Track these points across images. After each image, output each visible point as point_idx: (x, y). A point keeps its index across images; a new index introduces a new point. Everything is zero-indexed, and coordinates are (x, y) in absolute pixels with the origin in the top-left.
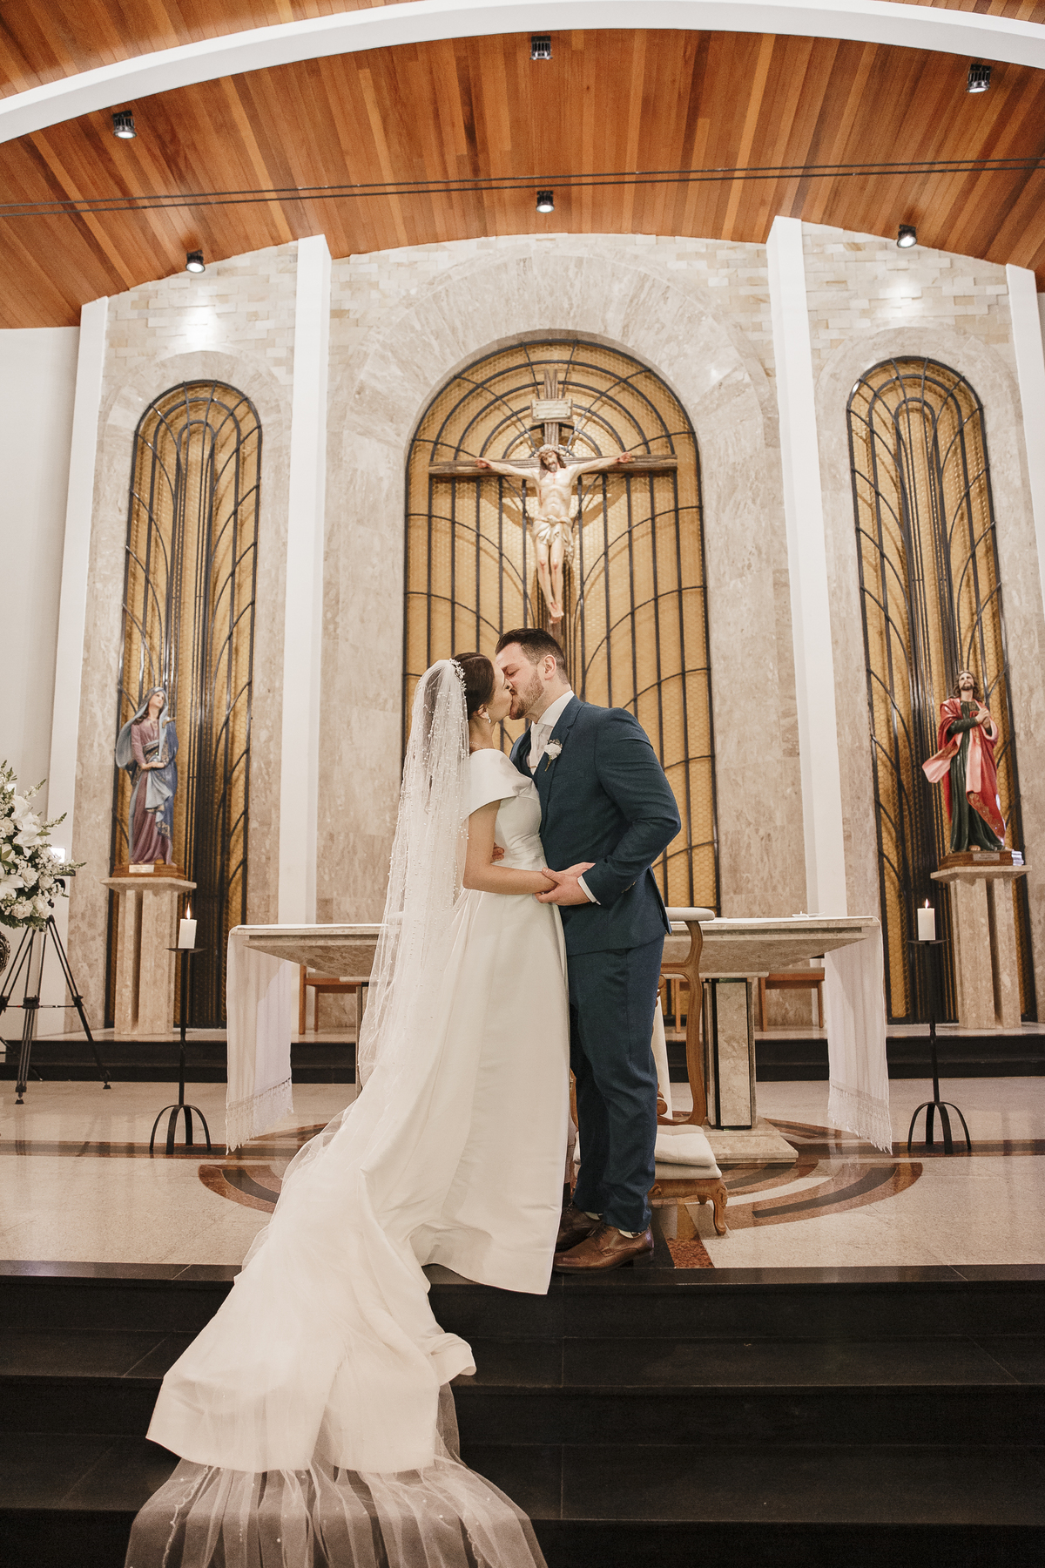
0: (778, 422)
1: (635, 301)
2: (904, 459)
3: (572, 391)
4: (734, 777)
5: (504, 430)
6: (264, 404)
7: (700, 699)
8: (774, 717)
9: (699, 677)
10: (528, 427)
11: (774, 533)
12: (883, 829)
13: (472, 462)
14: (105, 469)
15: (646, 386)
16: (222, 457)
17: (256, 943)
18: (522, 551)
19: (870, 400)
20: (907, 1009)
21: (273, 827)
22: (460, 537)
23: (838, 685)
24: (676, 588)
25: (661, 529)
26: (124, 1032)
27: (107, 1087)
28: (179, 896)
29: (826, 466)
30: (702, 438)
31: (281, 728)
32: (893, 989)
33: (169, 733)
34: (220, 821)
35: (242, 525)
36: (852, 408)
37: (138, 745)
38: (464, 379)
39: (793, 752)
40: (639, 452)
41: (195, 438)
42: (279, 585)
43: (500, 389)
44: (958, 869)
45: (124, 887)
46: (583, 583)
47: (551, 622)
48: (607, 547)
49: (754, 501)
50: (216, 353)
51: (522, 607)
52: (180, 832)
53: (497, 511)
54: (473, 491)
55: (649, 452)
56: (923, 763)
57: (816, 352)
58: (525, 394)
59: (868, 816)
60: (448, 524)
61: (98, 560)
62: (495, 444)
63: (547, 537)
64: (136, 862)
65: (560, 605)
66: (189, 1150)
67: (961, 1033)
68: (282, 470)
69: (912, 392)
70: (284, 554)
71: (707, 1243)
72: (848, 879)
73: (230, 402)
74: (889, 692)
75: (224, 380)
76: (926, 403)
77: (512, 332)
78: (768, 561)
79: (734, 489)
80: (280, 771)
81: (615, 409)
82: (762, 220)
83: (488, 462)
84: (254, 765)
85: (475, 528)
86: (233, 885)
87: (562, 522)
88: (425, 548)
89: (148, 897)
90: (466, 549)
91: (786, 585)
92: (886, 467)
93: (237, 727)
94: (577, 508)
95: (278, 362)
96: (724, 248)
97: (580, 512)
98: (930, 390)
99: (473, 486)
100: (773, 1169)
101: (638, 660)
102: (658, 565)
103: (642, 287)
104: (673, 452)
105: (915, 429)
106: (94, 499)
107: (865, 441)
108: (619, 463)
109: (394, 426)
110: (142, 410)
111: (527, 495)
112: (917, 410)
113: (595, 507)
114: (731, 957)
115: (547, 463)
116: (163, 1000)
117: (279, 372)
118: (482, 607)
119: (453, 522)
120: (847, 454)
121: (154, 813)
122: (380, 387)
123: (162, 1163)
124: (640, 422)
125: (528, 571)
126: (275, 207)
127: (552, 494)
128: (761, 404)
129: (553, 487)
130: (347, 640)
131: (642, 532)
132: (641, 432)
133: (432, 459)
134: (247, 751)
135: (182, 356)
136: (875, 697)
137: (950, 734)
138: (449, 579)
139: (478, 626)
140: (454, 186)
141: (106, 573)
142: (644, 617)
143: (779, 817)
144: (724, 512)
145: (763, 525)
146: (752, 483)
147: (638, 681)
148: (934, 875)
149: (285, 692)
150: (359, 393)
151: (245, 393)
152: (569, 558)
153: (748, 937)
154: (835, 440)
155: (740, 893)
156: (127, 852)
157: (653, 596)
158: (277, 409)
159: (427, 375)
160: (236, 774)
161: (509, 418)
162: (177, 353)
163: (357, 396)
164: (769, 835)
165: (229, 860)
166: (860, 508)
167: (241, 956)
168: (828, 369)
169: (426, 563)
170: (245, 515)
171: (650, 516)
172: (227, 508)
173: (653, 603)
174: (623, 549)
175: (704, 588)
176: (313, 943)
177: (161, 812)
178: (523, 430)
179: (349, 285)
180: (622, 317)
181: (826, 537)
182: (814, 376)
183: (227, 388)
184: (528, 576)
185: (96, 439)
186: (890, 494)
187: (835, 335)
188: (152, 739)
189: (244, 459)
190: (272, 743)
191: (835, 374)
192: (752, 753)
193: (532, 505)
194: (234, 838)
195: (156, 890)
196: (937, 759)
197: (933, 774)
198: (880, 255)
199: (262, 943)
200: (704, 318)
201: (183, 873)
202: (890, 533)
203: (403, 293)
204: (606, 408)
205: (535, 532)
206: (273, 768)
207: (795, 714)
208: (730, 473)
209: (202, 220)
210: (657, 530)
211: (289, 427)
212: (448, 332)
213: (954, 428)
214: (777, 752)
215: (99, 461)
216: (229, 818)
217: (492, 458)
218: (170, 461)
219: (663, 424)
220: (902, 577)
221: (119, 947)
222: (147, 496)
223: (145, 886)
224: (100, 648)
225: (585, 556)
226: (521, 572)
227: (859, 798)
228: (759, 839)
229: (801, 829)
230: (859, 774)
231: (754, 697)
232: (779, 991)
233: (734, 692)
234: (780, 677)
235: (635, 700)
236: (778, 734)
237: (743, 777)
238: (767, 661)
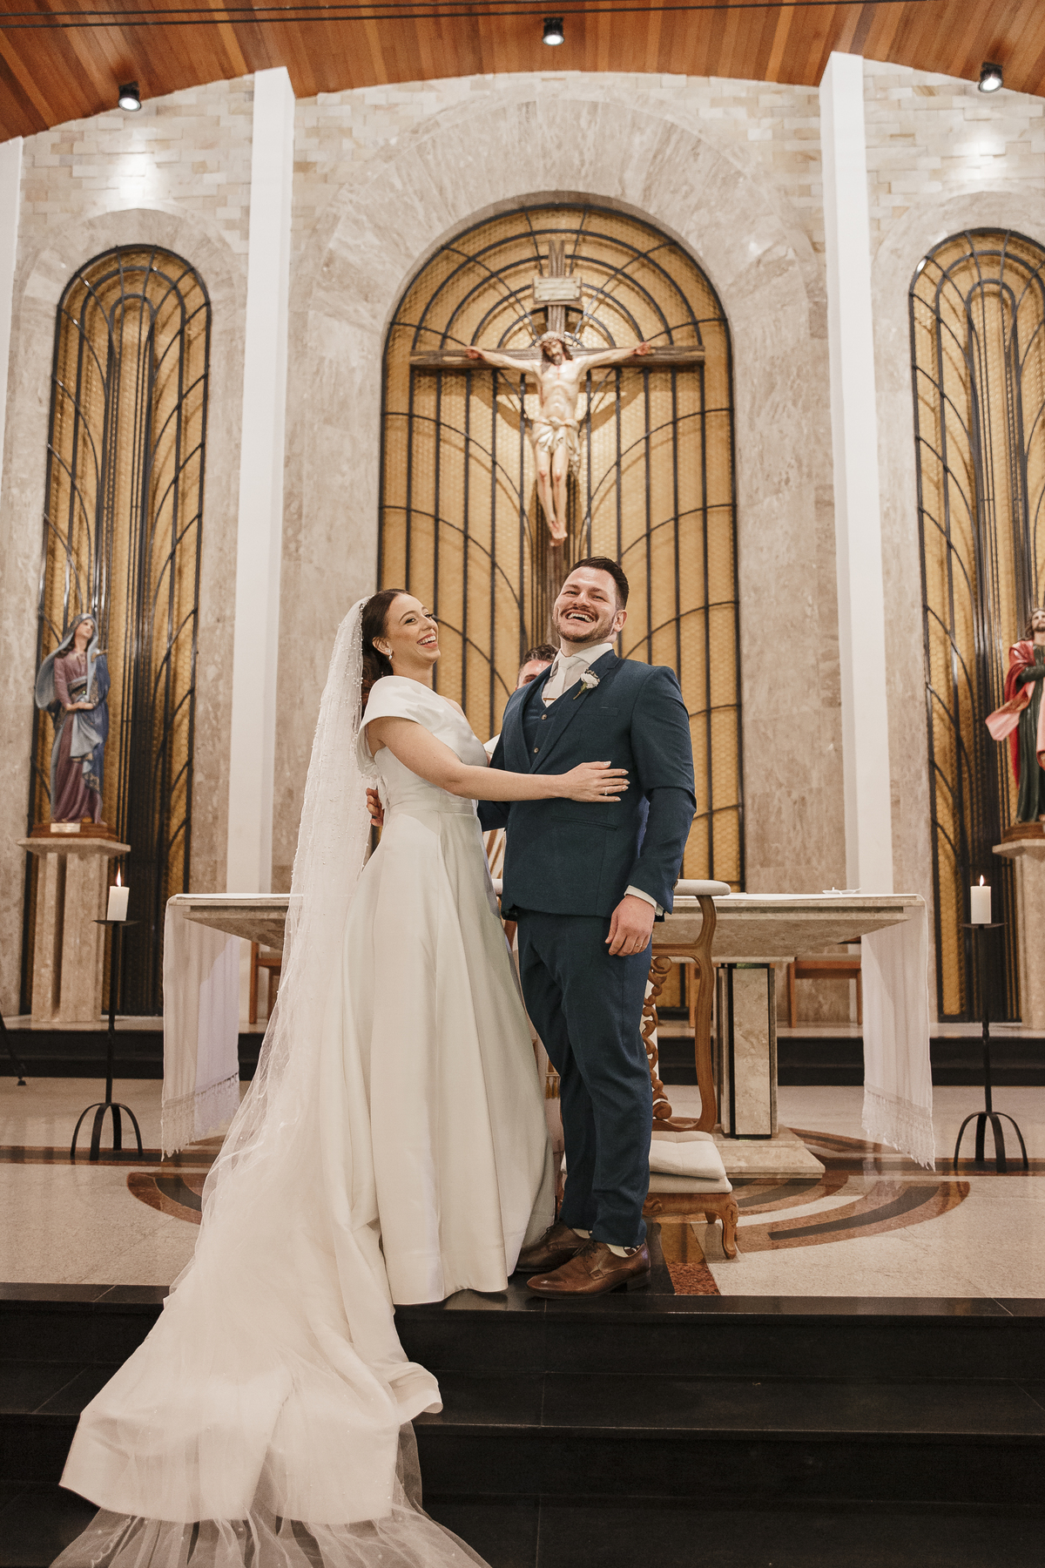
0: (825, 308)
1: (660, 157)
2: (976, 354)
3: (582, 267)
4: (764, 730)
5: (499, 313)
6: (213, 276)
7: (726, 638)
8: (812, 661)
9: (726, 612)
10: (528, 310)
11: (818, 441)
12: (938, 793)
13: (461, 351)
14: (22, 350)
15: (670, 262)
16: (164, 339)
17: (198, 915)
18: (518, 459)
19: (937, 281)
20: (962, 1005)
21: (221, 781)
22: (445, 441)
23: (889, 624)
24: (700, 505)
25: (683, 435)
26: (43, 1019)
27: (22, 1083)
28: (109, 861)
29: (881, 361)
30: (736, 327)
31: (231, 666)
32: (946, 982)
33: (99, 669)
34: (159, 773)
35: (187, 422)
36: (916, 292)
37: (62, 681)
38: (453, 250)
39: (834, 702)
40: (660, 342)
41: (131, 315)
42: (231, 496)
43: (496, 263)
44: (1025, 843)
45: (45, 850)
46: (590, 498)
47: (552, 544)
48: (619, 455)
49: (795, 403)
50: (155, 212)
51: (517, 525)
52: (111, 785)
53: (490, 411)
54: (462, 386)
55: (672, 342)
56: (987, 716)
57: (876, 223)
58: (526, 270)
59: (920, 778)
60: (432, 426)
61: (14, 460)
62: (490, 330)
63: (549, 443)
64: (59, 820)
65: (562, 524)
66: (117, 1155)
67: (1025, 1034)
68: (236, 355)
69: (989, 272)
70: (237, 458)
71: (713, 1267)
72: (895, 852)
73: (173, 272)
74: (949, 632)
75: (166, 245)
76: (1005, 286)
77: (511, 194)
78: (809, 475)
79: (772, 387)
80: (230, 715)
81: (633, 289)
82: (815, 57)
83: (480, 351)
84: (200, 708)
85: (463, 431)
86: (174, 848)
87: (567, 426)
88: (405, 454)
89: (73, 862)
90: (452, 457)
91: (831, 504)
92: (954, 364)
93: (180, 663)
94: (585, 409)
95: (230, 225)
96: (770, 93)
97: (588, 413)
98: (1011, 268)
99: (462, 380)
100: (796, 1185)
101: (654, 591)
102: (680, 478)
103: (668, 140)
104: (700, 342)
105: (990, 317)
106: (9, 387)
107: (930, 331)
108: (636, 355)
109: (369, 306)
110: (66, 280)
111: (526, 392)
112: (994, 294)
113: (607, 408)
114: (750, 939)
115: (550, 354)
116: (90, 982)
117: (232, 237)
118: (470, 525)
119: (438, 424)
120: (907, 346)
121: (81, 763)
122: (353, 259)
123: (85, 1171)
124: (662, 305)
125: (525, 484)
126: (226, 31)
127: (556, 391)
128: (807, 285)
129: (557, 383)
130: (311, 562)
131: (661, 438)
132: (662, 318)
133: (414, 347)
134: (192, 691)
135: (114, 214)
136: (932, 638)
137: (1020, 683)
138: (432, 492)
139: (466, 547)
140: (443, 10)
141: (24, 476)
142: (662, 538)
143: (815, 778)
144: (758, 416)
145: (805, 431)
146: (793, 382)
147: (653, 616)
148: (997, 849)
149: (237, 623)
150: (327, 265)
151: (191, 260)
152: (575, 469)
153: (770, 916)
154: (894, 330)
155: (769, 866)
156: (48, 808)
157: (672, 515)
158: (228, 282)
159: (409, 244)
160: (178, 717)
161: (506, 299)
162: (108, 211)
163: (325, 269)
164: (803, 799)
165: (169, 819)
166: (921, 412)
167: (180, 931)
168: (887, 244)
169: (405, 471)
170: (190, 410)
171: (670, 419)
172: (169, 401)
173: (672, 523)
174: (639, 458)
175: (734, 506)
176: (265, 916)
177: (89, 761)
178: (522, 313)
179: (314, 131)
180: (644, 176)
181: (879, 446)
182: (871, 253)
183: (169, 256)
184: (525, 489)
185: (10, 313)
186: (958, 396)
187: (897, 201)
188: (78, 675)
189: (190, 342)
190: (221, 683)
191: (896, 250)
192: (785, 702)
193: (532, 405)
194: (175, 793)
195: (83, 853)
196: (1004, 712)
197: (998, 730)
198: (958, 101)
199: (206, 915)
200: (741, 180)
201: (114, 834)
202: (955, 442)
203: (381, 143)
204: (622, 288)
205: (535, 436)
206: (223, 710)
207: (837, 657)
208: (768, 369)
209: (137, 43)
210: (679, 436)
211: (244, 305)
212: (435, 192)
213: (1038, 316)
214: (814, 702)
215: (14, 340)
216: (170, 770)
217: (485, 346)
218: (101, 343)
219: (690, 310)
220: (968, 495)
221: (38, 920)
222: (72, 385)
223: (70, 848)
224: (17, 566)
225: (594, 466)
226: (517, 484)
227: (910, 757)
228: (791, 804)
229: (841, 791)
230: (911, 729)
231: (789, 637)
232: (811, 981)
233: (766, 631)
234: (820, 612)
235: (649, 637)
236: (817, 680)
237: (774, 731)
238: (805, 594)
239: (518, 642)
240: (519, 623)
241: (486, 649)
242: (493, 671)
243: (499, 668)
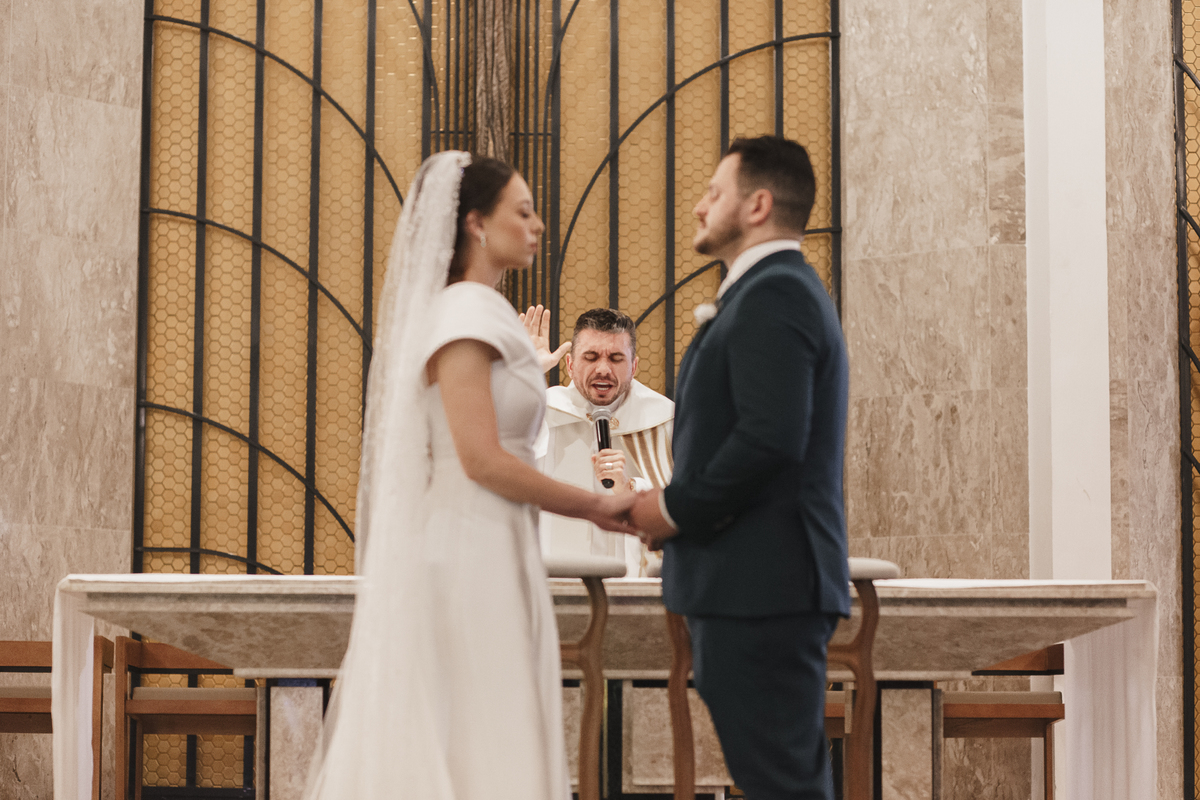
4: (881, 279)
7: (813, 100)
8: (973, 155)
17: (100, 606)
23: (1113, 95)
39: (1013, 232)
59: (1164, 377)
114: (911, 645)
143: (977, 377)
147: (678, 55)
153: (941, 611)
155: (887, 532)
164: (954, 410)
192: (923, 228)
199: (112, 606)
207: (1020, 150)
214: (977, 233)
227: (1146, 338)
228: (930, 418)
229: (1022, 398)
230: (1149, 288)
231: (934, 108)
232: (961, 741)
233: (889, 93)
234: (989, 65)
235: (669, 99)
236: (982, 191)
237: (902, 283)
238: (963, 31)
239: (419, 99)
240: (420, 62)
241: (358, 112)
242: (371, 155)
243: (380, 148)
